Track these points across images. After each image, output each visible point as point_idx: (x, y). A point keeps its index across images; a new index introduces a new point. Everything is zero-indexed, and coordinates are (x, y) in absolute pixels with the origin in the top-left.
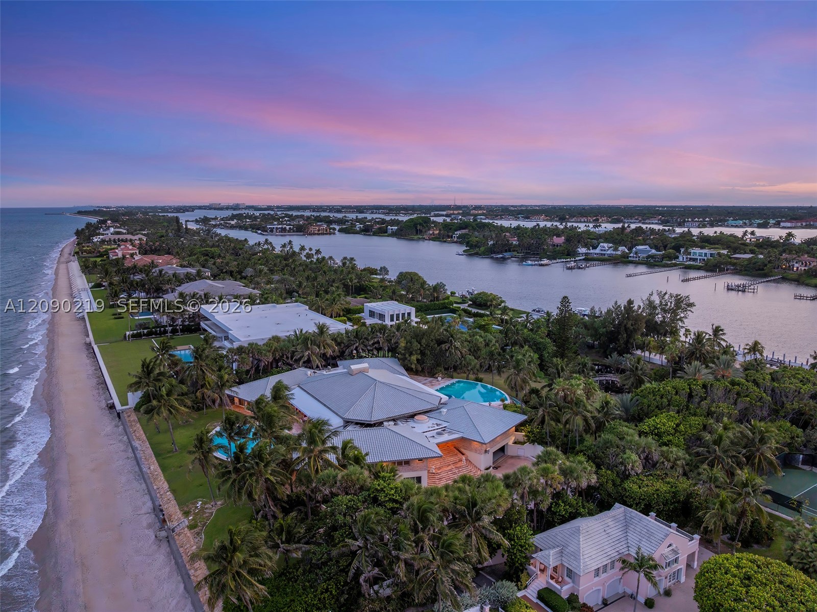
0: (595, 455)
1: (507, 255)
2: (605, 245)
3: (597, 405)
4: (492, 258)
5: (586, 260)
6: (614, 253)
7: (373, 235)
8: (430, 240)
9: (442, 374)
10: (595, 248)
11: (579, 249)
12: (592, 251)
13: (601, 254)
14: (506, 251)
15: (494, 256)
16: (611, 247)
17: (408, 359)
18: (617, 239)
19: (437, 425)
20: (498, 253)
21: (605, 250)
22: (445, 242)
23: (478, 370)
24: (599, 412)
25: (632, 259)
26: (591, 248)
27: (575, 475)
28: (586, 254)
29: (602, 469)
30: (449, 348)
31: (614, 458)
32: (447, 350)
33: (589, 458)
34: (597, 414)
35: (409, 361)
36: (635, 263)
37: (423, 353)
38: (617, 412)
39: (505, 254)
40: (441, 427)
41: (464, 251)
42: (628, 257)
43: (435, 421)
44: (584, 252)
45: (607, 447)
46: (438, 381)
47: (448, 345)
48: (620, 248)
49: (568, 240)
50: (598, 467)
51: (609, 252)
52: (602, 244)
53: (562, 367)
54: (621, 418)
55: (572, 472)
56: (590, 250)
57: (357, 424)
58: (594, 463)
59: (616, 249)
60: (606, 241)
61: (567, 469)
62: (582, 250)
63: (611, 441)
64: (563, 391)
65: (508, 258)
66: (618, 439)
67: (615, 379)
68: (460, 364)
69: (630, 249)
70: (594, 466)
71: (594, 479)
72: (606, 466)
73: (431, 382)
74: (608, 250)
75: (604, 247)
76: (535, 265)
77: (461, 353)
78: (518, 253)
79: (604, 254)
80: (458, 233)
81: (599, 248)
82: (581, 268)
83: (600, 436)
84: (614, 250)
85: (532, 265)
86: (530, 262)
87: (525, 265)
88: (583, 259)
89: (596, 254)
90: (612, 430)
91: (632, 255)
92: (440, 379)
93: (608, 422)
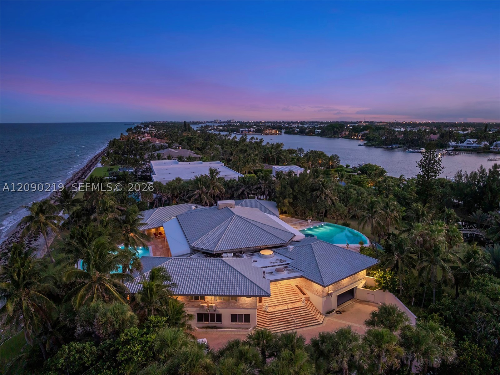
0: (455, 317)
1: (395, 146)
2: (471, 140)
3: (461, 255)
4: (383, 148)
5: (455, 150)
6: (478, 146)
7: (306, 135)
8: (342, 138)
9: (313, 217)
10: (462, 142)
11: (450, 143)
12: (460, 144)
13: (468, 147)
14: (395, 144)
15: (386, 147)
16: (475, 142)
17: (282, 202)
18: (481, 136)
19: (281, 261)
20: (389, 145)
21: (470, 144)
22: (353, 139)
23: (346, 216)
24: (463, 263)
25: (492, 150)
26: (459, 142)
27: (423, 348)
28: (455, 146)
29: (464, 340)
30: (320, 194)
31: (483, 326)
32: (318, 197)
33: (446, 322)
34: (459, 264)
35: (283, 203)
36: (494, 153)
37: (295, 198)
38: (486, 265)
39: (393, 145)
40: (284, 263)
41: (364, 144)
42: (489, 149)
43: (280, 257)
44: (454, 145)
45: (473, 310)
46: (308, 222)
47: (319, 192)
48: (483, 143)
49: (442, 136)
50: (460, 335)
51: (474, 145)
52: (468, 139)
53: (423, 212)
54: (490, 272)
55: (418, 343)
56: (458, 143)
57: (204, 253)
58: (453, 329)
59: (479, 143)
60: (472, 137)
61: (412, 338)
62: (452, 144)
63: (479, 302)
64: (422, 236)
65: (396, 148)
66: (488, 299)
67: (478, 234)
68: (330, 210)
69: (491, 144)
70: (453, 334)
71: (452, 355)
72: (470, 336)
73: (301, 223)
74: (473, 144)
75: (470, 141)
76: (415, 152)
77: (331, 200)
78: (403, 145)
79: (470, 147)
80: (362, 133)
81: (466, 142)
82: (451, 155)
83: (464, 292)
84: (478, 144)
85: (413, 152)
86: (411, 150)
87: (408, 152)
88: (453, 150)
89: (463, 146)
90: (480, 287)
91: (492, 147)
92: (309, 221)
93: (474, 275)
